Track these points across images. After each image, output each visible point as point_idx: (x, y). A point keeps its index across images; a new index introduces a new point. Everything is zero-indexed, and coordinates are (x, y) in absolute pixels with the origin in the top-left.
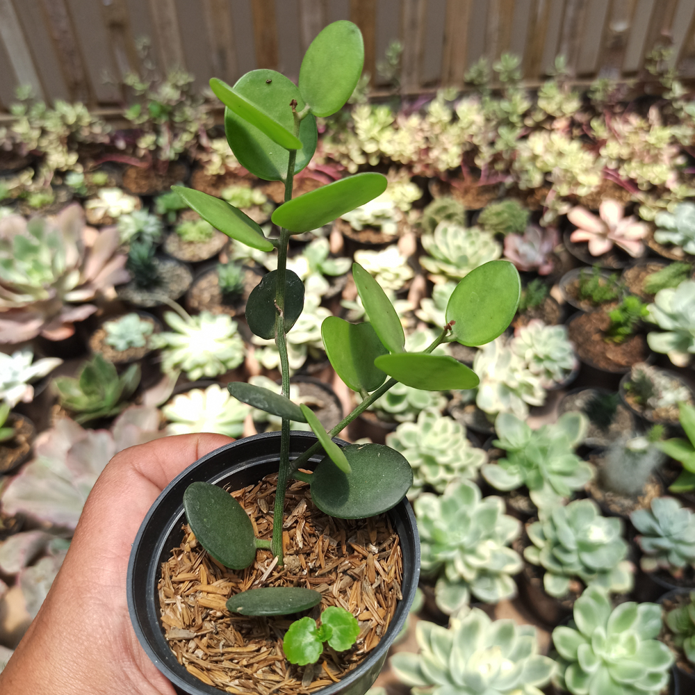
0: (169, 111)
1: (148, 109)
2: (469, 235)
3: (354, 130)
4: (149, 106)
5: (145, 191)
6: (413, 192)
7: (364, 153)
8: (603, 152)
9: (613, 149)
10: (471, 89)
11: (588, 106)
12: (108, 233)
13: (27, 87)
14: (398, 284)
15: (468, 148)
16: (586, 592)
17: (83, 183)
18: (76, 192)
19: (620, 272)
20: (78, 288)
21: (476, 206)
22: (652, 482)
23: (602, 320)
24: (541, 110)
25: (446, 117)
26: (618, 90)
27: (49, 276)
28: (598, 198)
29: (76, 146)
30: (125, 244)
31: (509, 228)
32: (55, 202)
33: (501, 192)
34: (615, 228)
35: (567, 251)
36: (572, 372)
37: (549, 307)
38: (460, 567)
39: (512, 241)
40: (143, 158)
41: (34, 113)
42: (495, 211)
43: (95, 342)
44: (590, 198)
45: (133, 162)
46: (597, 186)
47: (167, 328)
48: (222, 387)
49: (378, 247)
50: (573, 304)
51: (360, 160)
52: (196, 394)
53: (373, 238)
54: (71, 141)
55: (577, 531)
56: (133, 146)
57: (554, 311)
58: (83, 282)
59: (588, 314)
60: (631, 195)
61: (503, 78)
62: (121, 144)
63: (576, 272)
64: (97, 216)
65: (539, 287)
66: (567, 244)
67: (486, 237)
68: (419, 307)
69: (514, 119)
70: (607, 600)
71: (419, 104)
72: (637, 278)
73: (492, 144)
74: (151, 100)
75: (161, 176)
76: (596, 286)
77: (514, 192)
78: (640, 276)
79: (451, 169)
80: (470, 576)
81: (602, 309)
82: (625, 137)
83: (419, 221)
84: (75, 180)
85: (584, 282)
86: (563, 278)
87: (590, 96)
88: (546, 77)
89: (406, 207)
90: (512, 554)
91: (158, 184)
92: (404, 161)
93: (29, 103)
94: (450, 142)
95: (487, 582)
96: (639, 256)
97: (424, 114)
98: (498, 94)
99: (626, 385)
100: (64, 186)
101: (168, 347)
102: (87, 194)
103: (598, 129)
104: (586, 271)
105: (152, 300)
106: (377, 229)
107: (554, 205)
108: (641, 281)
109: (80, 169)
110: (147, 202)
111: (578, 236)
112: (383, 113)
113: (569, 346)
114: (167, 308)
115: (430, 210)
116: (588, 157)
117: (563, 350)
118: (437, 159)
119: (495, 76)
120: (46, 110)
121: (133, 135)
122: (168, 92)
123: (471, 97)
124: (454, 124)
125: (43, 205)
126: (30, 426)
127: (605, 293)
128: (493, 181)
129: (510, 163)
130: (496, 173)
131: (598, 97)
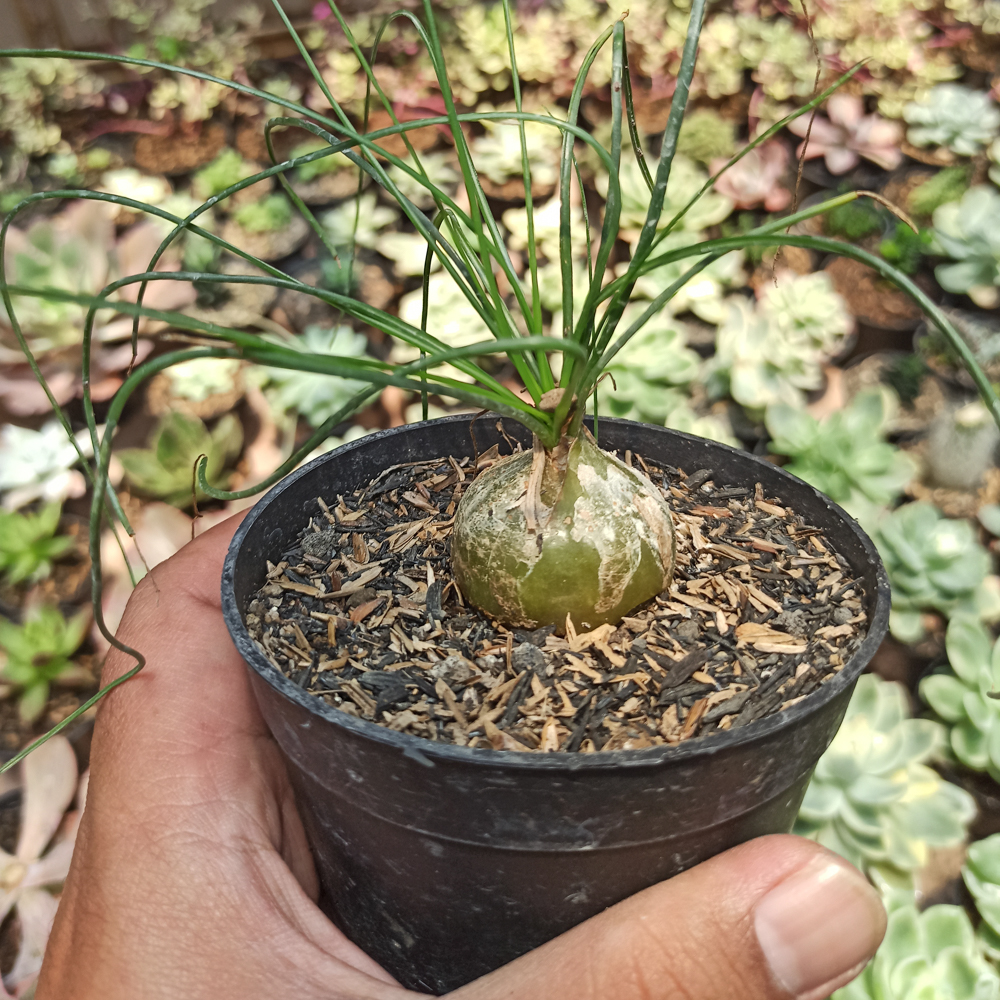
1: (156, 50)
4: (157, 44)
7: (483, 74)
8: (814, 32)
21: (656, 128)
34: (855, 132)
40: (162, 123)
45: (146, 128)
51: (478, 85)
54: (47, 110)
56: (142, 106)
60: (862, 87)
62: (120, 106)
74: (158, 37)
77: (703, 102)
78: (901, 194)
84: (64, 164)
91: (189, 155)
92: (542, 79)
96: (896, 167)
100: (45, 177)
108: (903, 201)
109: (67, 149)
122: (182, 22)
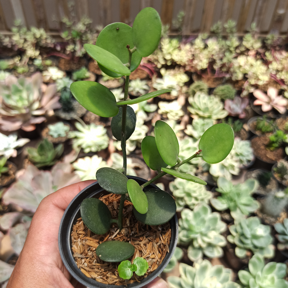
0: (81, 35)
1: (71, 34)
2: (210, 99)
3: (161, 49)
4: (72, 32)
5: (68, 69)
6: (185, 78)
8: (270, 66)
9: (275, 66)
10: (213, 34)
11: (264, 46)
12: (51, 86)
13: (19, 20)
14: (177, 118)
15: (211, 60)
16: (254, 256)
17: (41, 64)
18: (38, 68)
19: (274, 119)
20: (38, 109)
21: (213, 86)
22: (284, 211)
23: (266, 140)
24: (244, 46)
25: (202, 46)
26: (278, 40)
27: (26, 103)
28: (266, 87)
29: (39, 48)
30: (58, 92)
31: (227, 97)
32: (29, 71)
33: (224, 81)
34: (274, 100)
35: (251, 109)
36: (251, 162)
37: (242, 132)
38: (200, 241)
39: (228, 102)
40: (68, 55)
41: (21, 32)
42: (221, 89)
43: (44, 133)
44: (263, 86)
45: (64, 56)
46: (267, 81)
47: (75, 129)
48: (99, 156)
49: (169, 101)
50: (253, 132)
51: (162, 62)
52: (87, 159)
53: (167, 97)
54: (37, 45)
55: (251, 230)
56: (64, 49)
57: (244, 134)
58: (40, 107)
59: (259, 137)
60: (281, 86)
61: (228, 31)
62: (59, 48)
63: (255, 118)
64: (47, 79)
65: (239, 124)
66: (252, 106)
67: (217, 100)
68: (186, 128)
69: (232, 49)
70: (263, 261)
71: (190, 39)
72: (282, 123)
73: (221, 59)
74: (73, 30)
75: (75, 63)
76: (264, 125)
77: (230, 81)
78: (283, 122)
79: (203, 69)
80: (204, 245)
81: (265, 135)
82: (280, 61)
83: (187, 91)
84: (38, 62)
85: (258, 123)
86: (249, 120)
87: (265, 41)
88: (247, 32)
89: (181, 85)
90: (222, 238)
91: (74, 67)
92: (182, 64)
93: (20, 27)
94: (203, 57)
95: (210, 249)
96: (283, 113)
97: (192, 44)
98: (225, 38)
99: (274, 169)
100: (33, 65)
101: (76, 138)
102: (43, 69)
103: (269, 56)
104: (260, 118)
105: (69, 117)
106: (169, 93)
107: (247, 88)
108: (283, 124)
109: (40, 58)
110: (69, 74)
111: (257, 102)
112: (175, 42)
113: (251, 150)
114: (76, 121)
115: (193, 87)
116: (263, 68)
117: (248, 152)
118: (197, 65)
119: (224, 29)
120: (27, 31)
121: (64, 45)
122: (80, 27)
123: (213, 38)
124: (206, 49)
125: (24, 72)
126: (15, 167)
127: (268, 128)
128: (221, 76)
129: (229, 68)
130: (222, 72)
131: (269, 42)
